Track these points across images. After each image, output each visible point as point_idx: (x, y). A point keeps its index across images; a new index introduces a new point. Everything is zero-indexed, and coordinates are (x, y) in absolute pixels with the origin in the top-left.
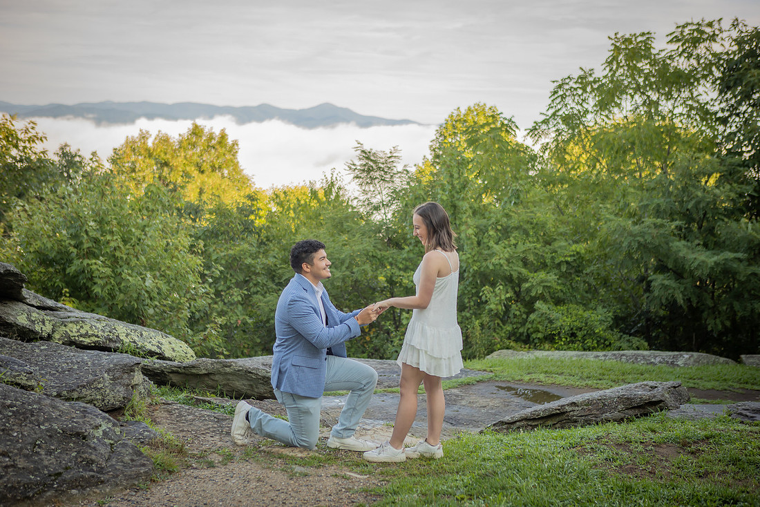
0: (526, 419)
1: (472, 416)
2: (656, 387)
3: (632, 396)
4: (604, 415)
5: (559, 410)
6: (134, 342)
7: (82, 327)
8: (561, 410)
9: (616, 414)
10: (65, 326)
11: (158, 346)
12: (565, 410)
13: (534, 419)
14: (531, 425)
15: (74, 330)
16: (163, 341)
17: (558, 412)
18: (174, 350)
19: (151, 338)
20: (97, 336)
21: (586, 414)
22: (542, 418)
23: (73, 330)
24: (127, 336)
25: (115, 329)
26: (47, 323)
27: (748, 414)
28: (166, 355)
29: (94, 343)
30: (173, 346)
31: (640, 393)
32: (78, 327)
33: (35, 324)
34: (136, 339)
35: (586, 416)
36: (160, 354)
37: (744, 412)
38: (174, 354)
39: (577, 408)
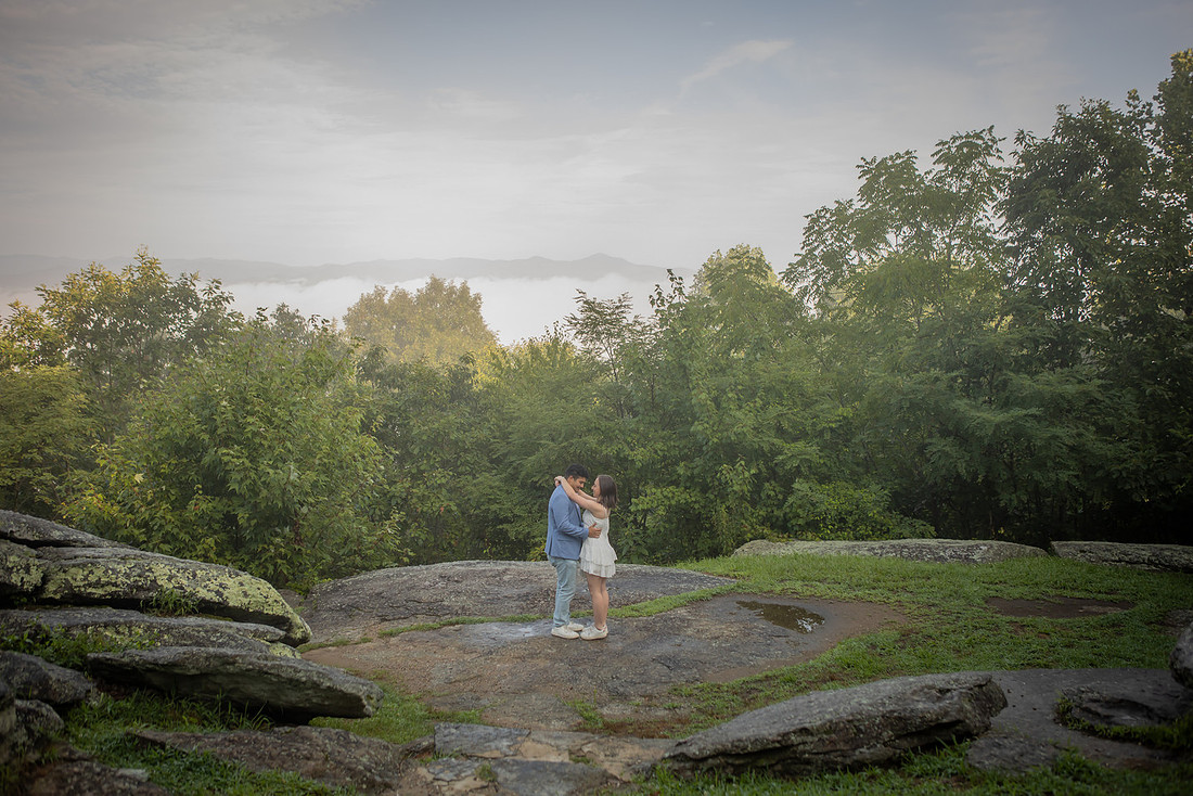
0: (724, 754)
1: (699, 653)
2: (948, 690)
3: (908, 715)
4: (857, 753)
5: (778, 742)
6: (182, 588)
7: (91, 572)
8: (783, 743)
9: (880, 750)
10: (65, 572)
11: (218, 593)
12: (789, 742)
13: (738, 756)
14: (732, 765)
15: (80, 577)
16: (230, 582)
17: (777, 745)
18: (246, 595)
19: (209, 580)
20: (115, 585)
21: (825, 749)
22: (749, 754)
23: (77, 577)
24: (169, 579)
25: (150, 569)
26: (33, 570)
27: (1100, 710)
28: (231, 604)
29: (109, 594)
30: (246, 588)
31: (920, 706)
32: (85, 573)
33: (11, 573)
34: (185, 582)
35: (825, 753)
36: (220, 603)
37: (1094, 707)
38: (246, 601)
39: (810, 739)
